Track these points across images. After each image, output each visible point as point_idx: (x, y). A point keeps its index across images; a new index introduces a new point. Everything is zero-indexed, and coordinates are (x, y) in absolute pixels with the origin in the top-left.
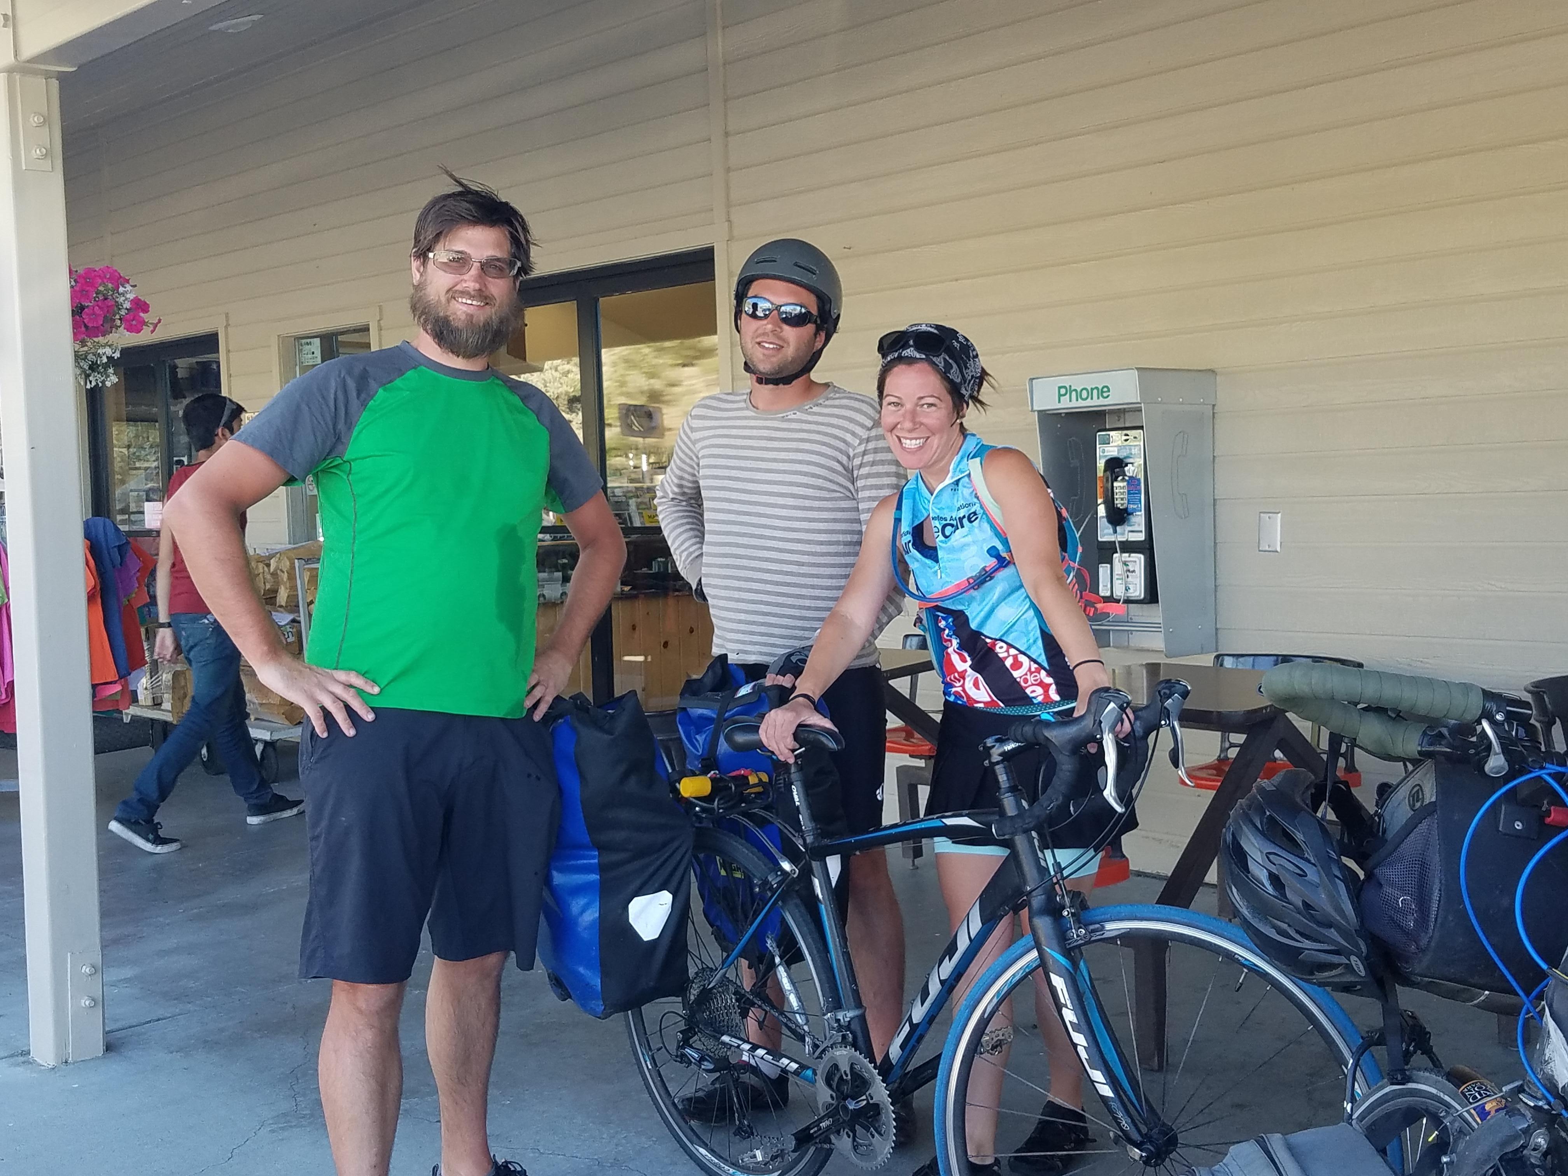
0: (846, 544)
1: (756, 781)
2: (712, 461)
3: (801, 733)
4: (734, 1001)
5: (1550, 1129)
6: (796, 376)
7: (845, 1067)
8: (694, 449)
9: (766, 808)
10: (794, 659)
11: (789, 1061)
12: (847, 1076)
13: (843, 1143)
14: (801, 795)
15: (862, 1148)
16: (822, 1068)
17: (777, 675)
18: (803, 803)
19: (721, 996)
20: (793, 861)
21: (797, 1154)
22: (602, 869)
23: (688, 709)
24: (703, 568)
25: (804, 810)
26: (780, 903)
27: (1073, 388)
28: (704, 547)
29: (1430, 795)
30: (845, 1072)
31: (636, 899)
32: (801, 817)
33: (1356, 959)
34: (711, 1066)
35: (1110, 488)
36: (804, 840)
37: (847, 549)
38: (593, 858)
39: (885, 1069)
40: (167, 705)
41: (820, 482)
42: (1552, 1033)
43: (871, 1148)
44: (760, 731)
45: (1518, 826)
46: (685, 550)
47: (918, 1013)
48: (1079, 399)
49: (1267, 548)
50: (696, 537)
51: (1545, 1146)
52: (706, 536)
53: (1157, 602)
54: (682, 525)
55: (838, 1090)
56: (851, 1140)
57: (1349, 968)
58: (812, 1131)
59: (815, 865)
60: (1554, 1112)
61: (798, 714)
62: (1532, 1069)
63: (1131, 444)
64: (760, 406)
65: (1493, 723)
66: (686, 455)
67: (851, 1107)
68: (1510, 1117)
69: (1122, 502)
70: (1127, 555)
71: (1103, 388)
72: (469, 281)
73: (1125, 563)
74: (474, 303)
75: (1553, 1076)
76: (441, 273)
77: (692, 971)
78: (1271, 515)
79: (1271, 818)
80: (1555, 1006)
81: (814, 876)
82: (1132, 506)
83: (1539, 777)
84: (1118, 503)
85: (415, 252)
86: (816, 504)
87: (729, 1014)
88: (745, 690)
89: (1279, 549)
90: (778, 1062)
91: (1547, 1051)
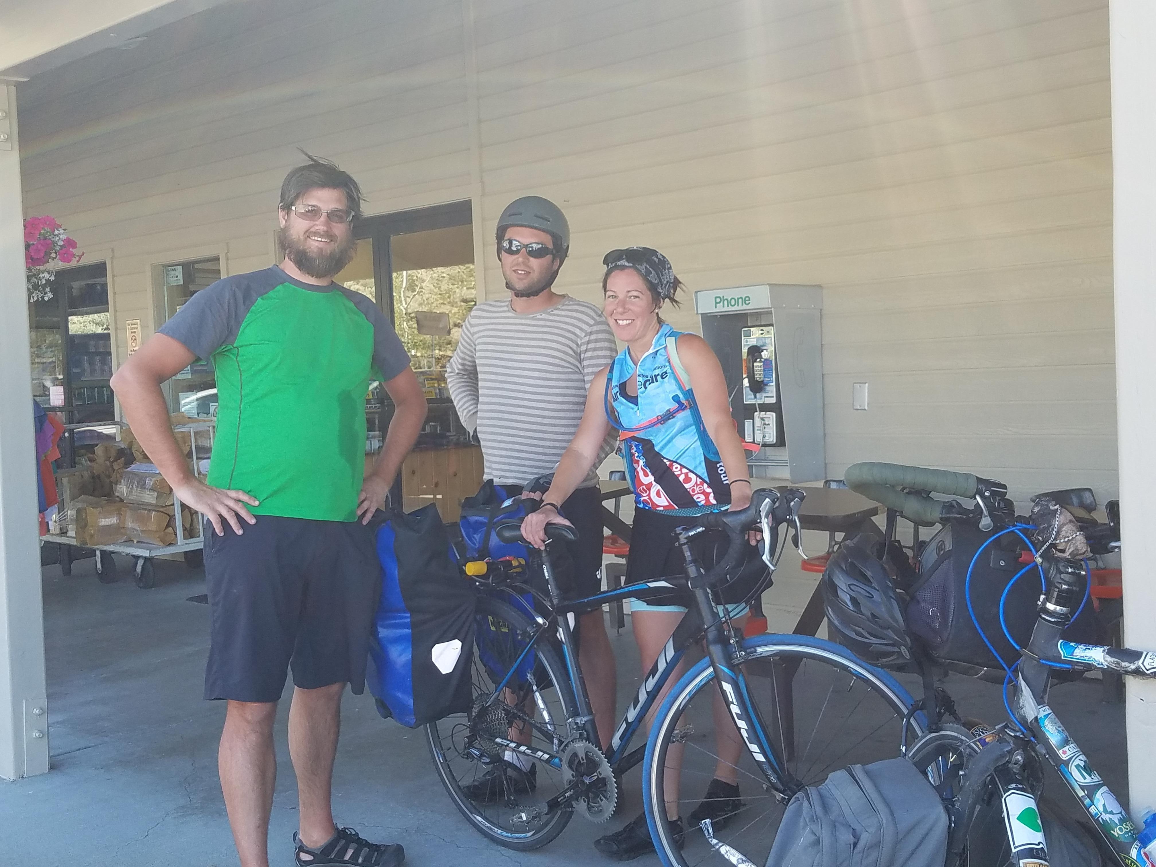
0: (577, 403)
1: (517, 564)
2: (485, 347)
3: (549, 529)
4: (503, 715)
5: (1024, 750)
6: (542, 290)
7: (582, 754)
8: (472, 338)
9: (525, 582)
10: (541, 481)
11: (542, 753)
12: (583, 760)
13: (581, 806)
14: (549, 570)
15: (594, 809)
16: (566, 757)
17: (530, 492)
18: (551, 577)
19: (494, 712)
20: (543, 617)
21: (549, 816)
22: (413, 625)
23: (469, 518)
24: (478, 420)
25: (551, 581)
26: (535, 646)
27: (725, 298)
28: (479, 405)
29: (948, 547)
30: (582, 758)
31: (437, 645)
32: (549, 586)
33: (904, 648)
34: (488, 760)
35: (751, 366)
36: (551, 601)
37: (575, 407)
38: (406, 617)
39: (610, 754)
40: (72, 533)
41: (557, 361)
42: (1023, 689)
43: (601, 808)
44: (521, 529)
45: (1002, 563)
46: (466, 409)
47: (632, 715)
48: (730, 306)
49: (859, 408)
50: (474, 399)
51: (1022, 761)
52: (480, 398)
53: (785, 446)
54: (464, 391)
55: (577, 771)
56: (586, 804)
57: (900, 654)
58: (559, 800)
59: (560, 619)
60: (1026, 739)
61: (547, 516)
62: (1012, 712)
63: (766, 336)
64: (518, 310)
65: (983, 497)
66: (467, 342)
67: (587, 782)
68: (1000, 743)
69: (760, 376)
70: (764, 413)
71: (745, 298)
72: (320, 225)
73: (762, 419)
74: (323, 240)
75: (1025, 716)
76: (300, 220)
77: (475, 695)
78: (861, 385)
79: (852, 563)
80: (1025, 673)
81: (559, 626)
82: (766, 379)
83: (1013, 531)
84: (757, 377)
85: (281, 206)
86: (554, 376)
87: (500, 724)
88: (507, 503)
89: (866, 408)
90: (535, 754)
91: (1021, 701)
